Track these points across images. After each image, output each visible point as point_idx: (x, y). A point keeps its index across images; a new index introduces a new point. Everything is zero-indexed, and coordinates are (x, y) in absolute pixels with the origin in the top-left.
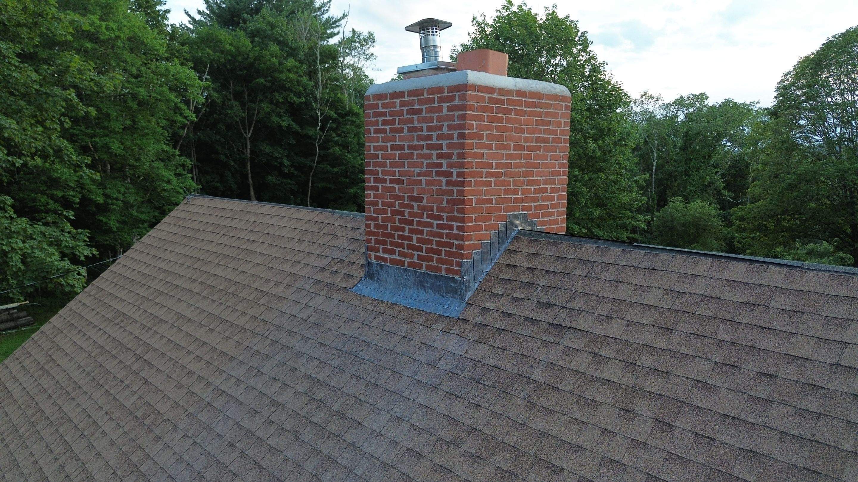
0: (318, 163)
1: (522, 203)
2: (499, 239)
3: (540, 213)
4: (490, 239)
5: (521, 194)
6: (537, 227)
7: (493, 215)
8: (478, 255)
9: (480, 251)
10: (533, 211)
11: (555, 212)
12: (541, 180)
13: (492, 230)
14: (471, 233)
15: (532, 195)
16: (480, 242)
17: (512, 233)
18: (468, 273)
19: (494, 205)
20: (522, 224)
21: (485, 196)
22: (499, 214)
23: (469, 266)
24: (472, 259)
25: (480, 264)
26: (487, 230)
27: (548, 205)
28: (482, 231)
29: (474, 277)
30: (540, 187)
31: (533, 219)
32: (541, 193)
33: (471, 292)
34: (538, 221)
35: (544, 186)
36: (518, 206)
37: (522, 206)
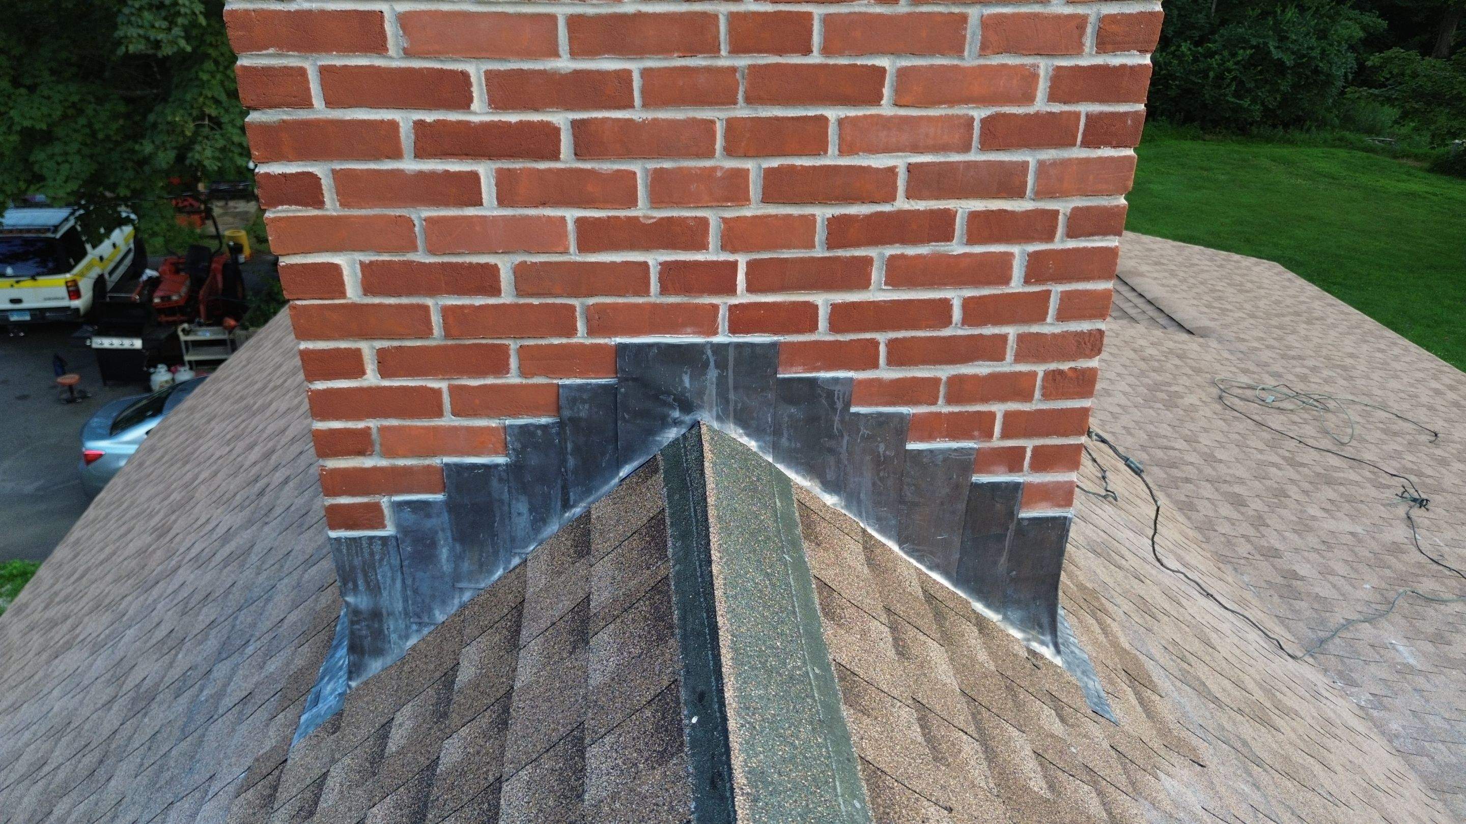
1: (731, 290)
2: (562, 451)
3: (875, 344)
4: (505, 451)
5: (723, 248)
6: (853, 409)
7: (513, 345)
8: (429, 516)
9: (440, 497)
10: (823, 333)
11: (1004, 338)
12: (891, 171)
13: (514, 415)
14: (360, 425)
15: (819, 252)
16: (437, 461)
17: (651, 432)
18: (367, 583)
19: (507, 297)
20: (732, 396)
21: (432, 252)
22: (556, 341)
23: (372, 554)
24: (389, 531)
25: (444, 553)
26: (474, 413)
27: (946, 304)
28: (440, 414)
29: (405, 600)
30: (886, 208)
31: (818, 369)
32: (890, 242)
33: (389, 660)
34: (861, 382)
35: (921, 205)
36: (697, 306)
37: (732, 309)
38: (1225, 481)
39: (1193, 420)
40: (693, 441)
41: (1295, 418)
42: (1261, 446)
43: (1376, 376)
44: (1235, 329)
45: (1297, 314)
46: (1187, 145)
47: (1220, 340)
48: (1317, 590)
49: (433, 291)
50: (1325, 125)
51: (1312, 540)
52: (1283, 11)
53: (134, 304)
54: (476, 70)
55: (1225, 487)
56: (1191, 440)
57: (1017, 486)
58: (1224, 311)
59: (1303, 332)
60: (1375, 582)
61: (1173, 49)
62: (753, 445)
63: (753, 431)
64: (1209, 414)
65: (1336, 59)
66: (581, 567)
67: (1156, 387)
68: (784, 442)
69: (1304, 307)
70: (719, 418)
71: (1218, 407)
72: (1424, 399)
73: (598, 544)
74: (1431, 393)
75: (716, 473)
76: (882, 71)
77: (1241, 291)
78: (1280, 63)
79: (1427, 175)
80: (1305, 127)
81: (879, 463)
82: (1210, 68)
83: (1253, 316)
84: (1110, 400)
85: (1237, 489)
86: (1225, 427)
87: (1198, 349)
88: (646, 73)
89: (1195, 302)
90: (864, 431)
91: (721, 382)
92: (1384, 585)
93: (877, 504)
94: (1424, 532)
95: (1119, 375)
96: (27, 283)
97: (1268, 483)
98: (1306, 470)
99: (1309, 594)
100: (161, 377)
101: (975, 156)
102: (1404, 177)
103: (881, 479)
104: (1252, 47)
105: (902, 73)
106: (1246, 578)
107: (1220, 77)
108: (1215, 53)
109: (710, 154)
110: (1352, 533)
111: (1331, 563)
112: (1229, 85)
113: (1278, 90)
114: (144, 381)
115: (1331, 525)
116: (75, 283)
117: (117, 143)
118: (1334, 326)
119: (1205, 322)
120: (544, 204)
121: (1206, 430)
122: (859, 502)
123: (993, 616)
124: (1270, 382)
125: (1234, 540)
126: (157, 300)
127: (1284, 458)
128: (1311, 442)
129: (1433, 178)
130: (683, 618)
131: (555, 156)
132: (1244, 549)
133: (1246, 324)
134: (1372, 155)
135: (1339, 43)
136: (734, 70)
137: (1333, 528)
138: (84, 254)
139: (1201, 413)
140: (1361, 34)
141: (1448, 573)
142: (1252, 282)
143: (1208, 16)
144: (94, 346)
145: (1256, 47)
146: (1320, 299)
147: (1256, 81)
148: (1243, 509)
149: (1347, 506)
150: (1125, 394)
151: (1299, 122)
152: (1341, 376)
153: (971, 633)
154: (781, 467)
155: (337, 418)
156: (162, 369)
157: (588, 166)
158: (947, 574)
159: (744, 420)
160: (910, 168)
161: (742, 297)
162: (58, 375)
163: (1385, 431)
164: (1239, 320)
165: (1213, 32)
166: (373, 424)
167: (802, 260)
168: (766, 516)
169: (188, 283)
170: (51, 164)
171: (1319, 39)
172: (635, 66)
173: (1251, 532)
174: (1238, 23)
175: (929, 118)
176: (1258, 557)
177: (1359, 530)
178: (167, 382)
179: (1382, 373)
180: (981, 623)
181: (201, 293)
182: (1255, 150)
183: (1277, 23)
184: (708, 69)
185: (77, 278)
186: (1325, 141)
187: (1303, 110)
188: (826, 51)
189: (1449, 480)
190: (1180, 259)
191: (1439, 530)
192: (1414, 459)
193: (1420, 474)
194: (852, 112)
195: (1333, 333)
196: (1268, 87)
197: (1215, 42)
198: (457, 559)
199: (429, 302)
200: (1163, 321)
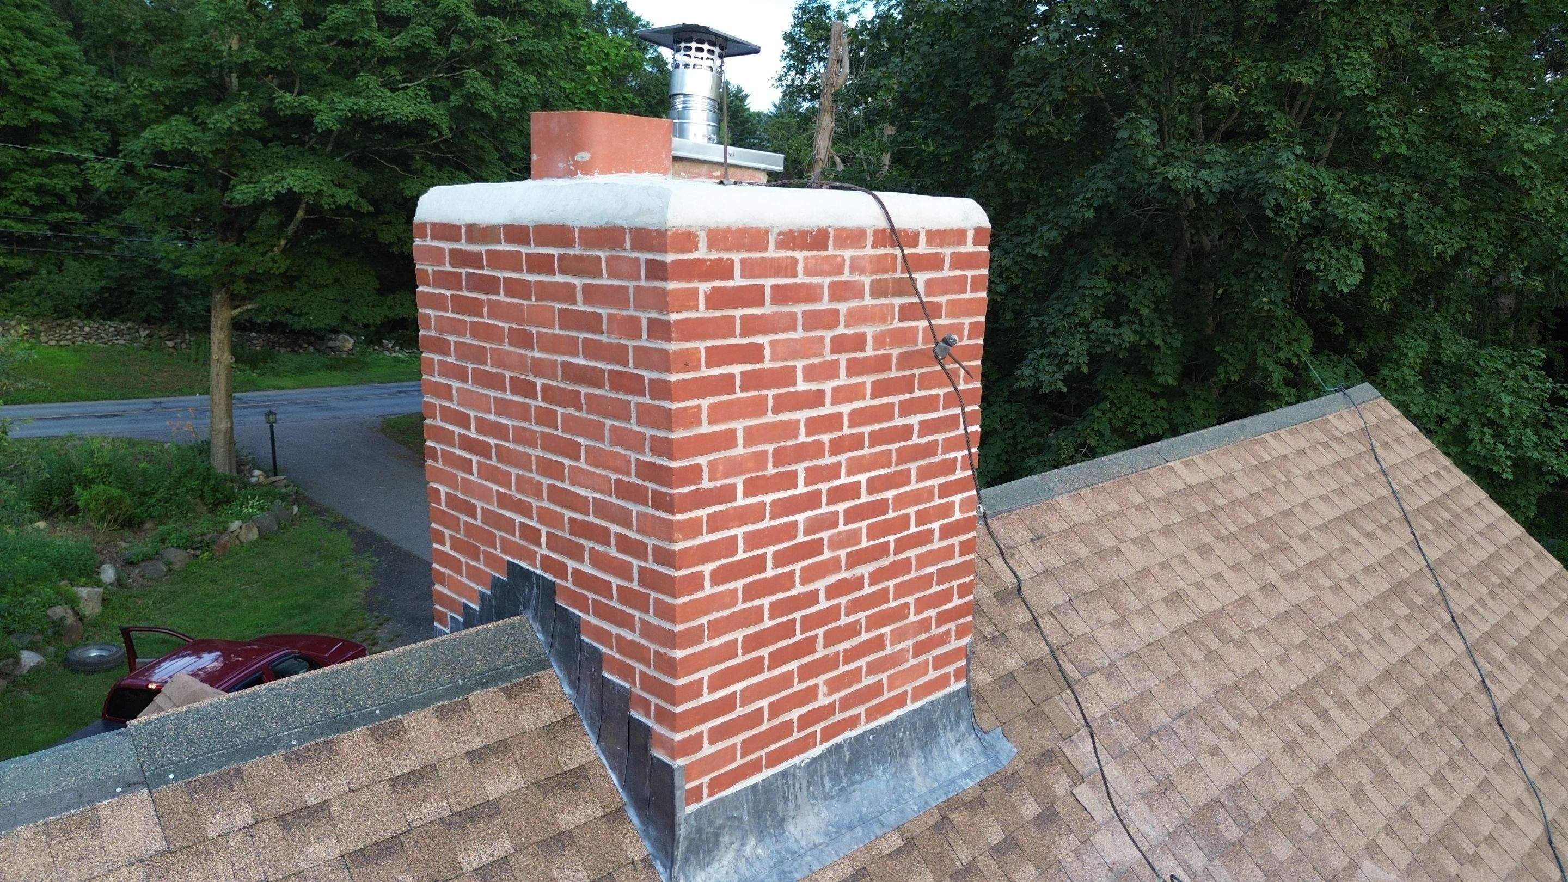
1: (541, 545)
3: (588, 599)
4: (478, 604)
5: (538, 521)
6: (582, 638)
7: (481, 548)
9: (462, 620)
10: (570, 584)
12: (587, 499)
13: (481, 586)
14: (443, 570)
15: (567, 536)
16: (461, 600)
20: (540, 607)
21: (462, 493)
22: (492, 551)
26: (471, 579)
27: (611, 585)
30: (587, 519)
31: (569, 605)
32: (589, 539)
34: (584, 621)
35: (598, 521)
36: (530, 549)
37: (542, 555)
49: (461, 511)
57: (649, 728)
62: (542, 640)
63: (545, 631)
68: (556, 645)
70: (533, 617)
81: (593, 680)
88: (513, 427)
90: (587, 654)
91: (537, 597)
93: (592, 707)
101: (614, 500)
103: (594, 691)
120: (488, 480)
122: (584, 701)
154: (552, 660)
159: (542, 623)
160: (593, 499)
161: (544, 551)
167: (562, 538)
172: (510, 423)
175: (597, 474)
184: (530, 430)
199: (460, 516)
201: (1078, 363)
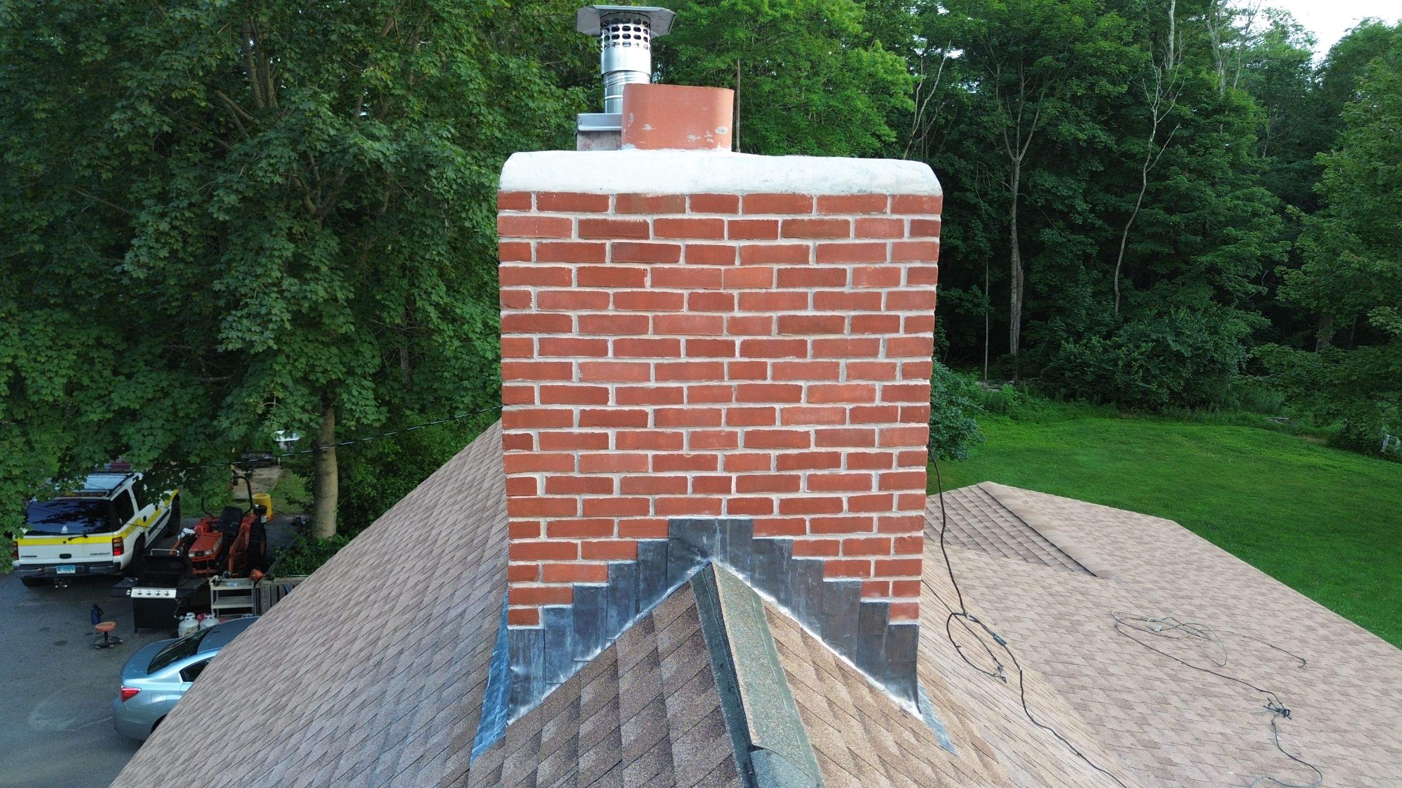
0: (1143, 205)
1: (728, 491)
2: (637, 580)
3: (804, 521)
4: (607, 580)
5: (725, 470)
6: (794, 558)
7: (616, 520)
8: (562, 617)
9: (569, 606)
10: (776, 515)
11: (871, 519)
12: (807, 433)
13: (613, 559)
14: (534, 563)
15: (773, 472)
16: (570, 585)
17: (685, 569)
18: (525, 659)
19: (616, 495)
20: (728, 549)
21: (581, 472)
22: (638, 518)
23: (529, 641)
24: (540, 626)
25: (569, 640)
26: (593, 558)
27: (839, 500)
28: (575, 558)
29: (545, 670)
30: (806, 451)
31: (774, 535)
32: (809, 468)
33: (531, 706)
34: (797, 542)
35: (823, 450)
36: (711, 499)
37: (729, 501)
38: (1116, 690)
39: (1091, 643)
40: (708, 570)
41: (1181, 645)
42: (1149, 664)
43: (1255, 614)
44: (1132, 573)
45: (1188, 563)
46: (1107, 422)
47: (1118, 581)
48: (1188, 773)
49: (580, 491)
50: (1228, 406)
51: (1188, 737)
52: (1177, 311)
53: (173, 558)
54: (611, 387)
55: (1115, 694)
56: (1089, 658)
57: (886, 605)
58: (1124, 559)
59: (1193, 578)
60: (1239, 770)
61: (1085, 341)
62: (741, 576)
63: (741, 569)
64: (1105, 638)
65: (1229, 351)
66: (650, 638)
67: (1060, 617)
68: (757, 576)
69: (1195, 557)
70: (722, 561)
71: (1114, 634)
72: (1297, 634)
73: (658, 625)
74: (1304, 629)
75: (723, 585)
76: (801, 387)
77: (1139, 543)
78: (1179, 356)
79: (1325, 450)
80: (1210, 408)
81: (809, 590)
82: (1119, 358)
83: (1149, 563)
84: (1020, 624)
85: (1126, 696)
86: (1118, 649)
87: (1099, 587)
88: (689, 388)
89: (1099, 551)
90: (800, 570)
91: (723, 541)
92: (1245, 773)
93: (808, 614)
94: (1285, 735)
95: (1029, 606)
96: (79, 540)
97: (1153, 693)
98: (1186, 685)
99: (1181, 776)
100: (189, 624)
101: (848, 426)
102: (1306, 452)
103: (811, 599)
104: (1153, 341)
105: (810, 388)
106: (1128, 762)
107: (1128, 365)
108: (1121, 345)
109: (719, 424)
110: (1222, 734)
111: (1202, 755)
112: (1137, 372)
113: (1181, 377)
114: (173, 628)
115: (1205, 726)
116: (121, 540)
117: (194, 420)
118: (1221, 573)
119: (1106, 567)
120: (638, 448)
121: (1102, 651)
122: (799, 612)
123: (879, 686)
124: (1161, 615)
125: (1120, 734)
126: (190, 555)
127: (1168, 675)
128: (1192, 663)
129: (1331, 452)
130: (710, 642)
131: (645, 426)
132: (1128, 740)
133: (1143, 569)
134: (1274, 432)
135: (1230, 338)
136: (730, 387)
137: (1205, 729)
138: (132, 514)
139: (1099, 637)
140: (1249, 330)
141: (1303, 766)
142: (1150, 536)
143: (1112, 315)
144: (133, 595)
145: (1157, 341)
146: (1211, 551)
147: (1160, 369)
148: (1129, 712)
149: (1220, 713)
150: (1033, 620)
151: (1204, 403)
152: (1224, 613)
153: (865, 691)
154: (756, 590)
155: (523, 560)
156: (190, 616)
157: (660, 430)
158: (850, 657)
159: (734, 562)
160: (817, 432)
161: (734, 495)
162: (94, 623)
163: (1261, 659)
164: (1137, 566)
165: (1118, 328)
166: (540, 563)
167: (765, 477)
168: (748, 608)
169: (220, 540)
170: (138, 437)
171: (1211, 334)
172: (685, 385)
173: (1135, 728)
174: (1139, 320)
175: (824, 409)
176: (1139, 747)
177: (1228, 731)
178: (192, 629)
179: (1261, 612)
180: (871, 689)
181: (232, 548)
182: (1168, 427)
183: (1172, 321)
184: (719, 387)
185: (123, 536)
186: (1230, 420)
187: (1206, 393)
188: (774, 378)
189: (1313, 696)
190: (1087, 516)
191: (1299, 734)
192: (1283, 680)
193: (1286, 692)
194: (787, 406)
195: (1219, 579)
196: (1171, 374)
197: (1121, 336)
198: (575, 644)
199: (577, 497)
200: (1071, 565)
201: (282, 320)
